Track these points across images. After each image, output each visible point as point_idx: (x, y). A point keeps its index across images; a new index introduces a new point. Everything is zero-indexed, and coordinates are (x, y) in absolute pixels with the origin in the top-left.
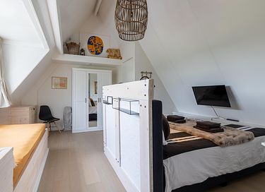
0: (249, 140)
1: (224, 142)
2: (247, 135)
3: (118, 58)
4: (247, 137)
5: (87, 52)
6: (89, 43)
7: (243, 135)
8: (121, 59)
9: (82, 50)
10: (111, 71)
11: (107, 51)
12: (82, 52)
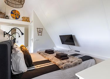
0: (79, 63)
1: (63, 67)
2: (79, 61)
3: (27, 21)
4: (78, 62)
5: (11, 17)
6: (12, 13)
7: (76, 61)
8: (29, 22)
9: (7, 16)
10: (24, 28)
11: (22, 18)
12: (7, 17)
